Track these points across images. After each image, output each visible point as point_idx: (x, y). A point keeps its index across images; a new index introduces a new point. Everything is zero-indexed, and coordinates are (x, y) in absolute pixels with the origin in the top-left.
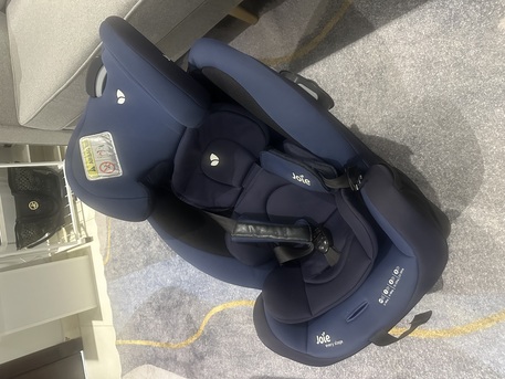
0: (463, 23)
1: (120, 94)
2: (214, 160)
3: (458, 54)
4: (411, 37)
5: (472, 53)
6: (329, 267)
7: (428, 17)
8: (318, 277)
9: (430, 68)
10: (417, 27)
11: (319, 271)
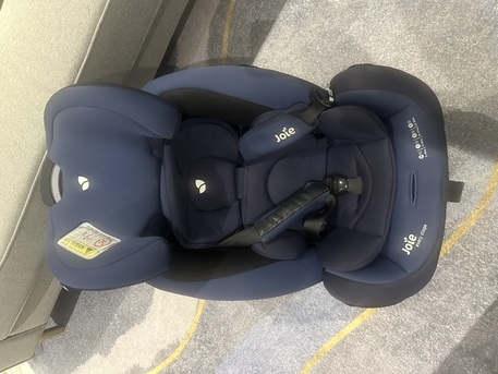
0: (307, 14)
1: (81, 180)
2: (201, 186)
3: (319, 30)
4: (282, 44)
5: (327, 23)
6: (360, 196)
7: (283, 28)
8: (357, 211)
9: (309, 50)
10: (281, 36)
11: (354, 207)
